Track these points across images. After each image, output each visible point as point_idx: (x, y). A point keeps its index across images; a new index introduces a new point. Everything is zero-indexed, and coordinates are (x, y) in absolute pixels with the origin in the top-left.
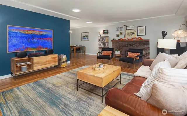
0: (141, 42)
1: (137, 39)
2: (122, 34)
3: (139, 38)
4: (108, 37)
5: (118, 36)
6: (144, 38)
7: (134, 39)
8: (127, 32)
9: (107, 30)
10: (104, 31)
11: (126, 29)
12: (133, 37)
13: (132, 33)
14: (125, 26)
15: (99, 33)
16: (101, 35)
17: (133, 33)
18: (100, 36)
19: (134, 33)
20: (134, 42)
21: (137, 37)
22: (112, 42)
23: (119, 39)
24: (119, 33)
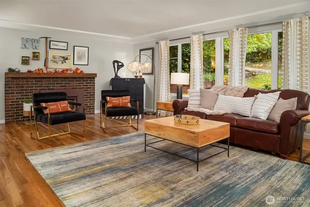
0: (81, 78)
1: (74, 72)
3: (77, 69)
5: (25, 61)
7: (69, 72)
8: (51, 53)
11: (48, 46)
12: (65, 66)
13: (63, 58)
14: (46, 38)
17: (65, 59)
19: (67, 59)
20: (69, 78)
21: (74, 68)
22: (6, 78)
23: (29, 72)
24: (31, 56)
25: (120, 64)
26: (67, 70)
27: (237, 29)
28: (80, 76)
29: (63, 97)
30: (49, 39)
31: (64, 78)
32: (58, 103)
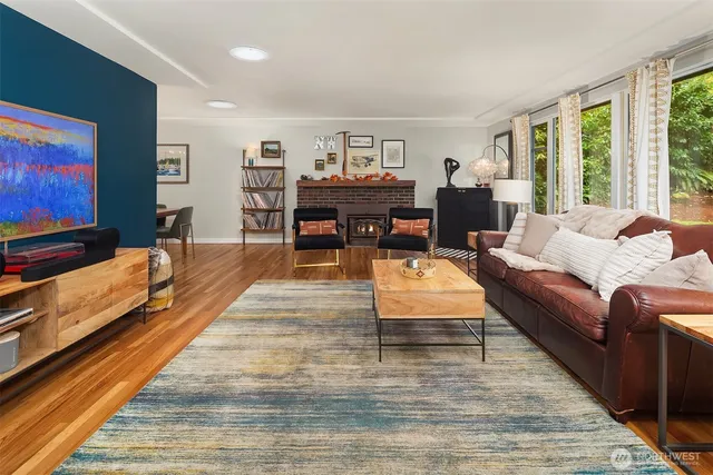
0: (392, 187)
1: (383, 179)
2: (333, 159)
3: (387, 174)
4: (282, 168)
5: (319, 166)
6: (401, 176)
7: (373, 179)
8: (351, 153)
9: (278, 143)
10: (263, 143)
11: (347, 144)
12: (370, 171)
13: (367, 158)
14: (345, 133)
15: (244, 151)
16: (251, 162)
17: (369, 160)
18: (247, 165)
19: (372, 160)
20: (374, 187)
21: (382, 173)
22: (299, 187)
23: (324, 179)
24: (325, 158)
25: (455, 164)
26: (371, 176)
27: (647, 67)
28: (390, 184)
29: (332, 215)
30: (347, 135)
31: (369, 187)
32: (320, 223)
